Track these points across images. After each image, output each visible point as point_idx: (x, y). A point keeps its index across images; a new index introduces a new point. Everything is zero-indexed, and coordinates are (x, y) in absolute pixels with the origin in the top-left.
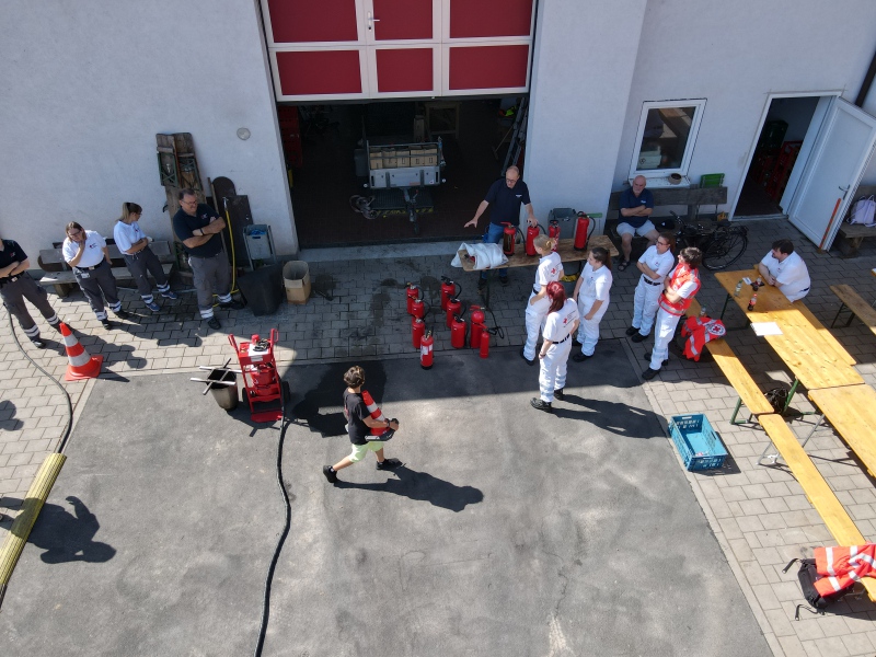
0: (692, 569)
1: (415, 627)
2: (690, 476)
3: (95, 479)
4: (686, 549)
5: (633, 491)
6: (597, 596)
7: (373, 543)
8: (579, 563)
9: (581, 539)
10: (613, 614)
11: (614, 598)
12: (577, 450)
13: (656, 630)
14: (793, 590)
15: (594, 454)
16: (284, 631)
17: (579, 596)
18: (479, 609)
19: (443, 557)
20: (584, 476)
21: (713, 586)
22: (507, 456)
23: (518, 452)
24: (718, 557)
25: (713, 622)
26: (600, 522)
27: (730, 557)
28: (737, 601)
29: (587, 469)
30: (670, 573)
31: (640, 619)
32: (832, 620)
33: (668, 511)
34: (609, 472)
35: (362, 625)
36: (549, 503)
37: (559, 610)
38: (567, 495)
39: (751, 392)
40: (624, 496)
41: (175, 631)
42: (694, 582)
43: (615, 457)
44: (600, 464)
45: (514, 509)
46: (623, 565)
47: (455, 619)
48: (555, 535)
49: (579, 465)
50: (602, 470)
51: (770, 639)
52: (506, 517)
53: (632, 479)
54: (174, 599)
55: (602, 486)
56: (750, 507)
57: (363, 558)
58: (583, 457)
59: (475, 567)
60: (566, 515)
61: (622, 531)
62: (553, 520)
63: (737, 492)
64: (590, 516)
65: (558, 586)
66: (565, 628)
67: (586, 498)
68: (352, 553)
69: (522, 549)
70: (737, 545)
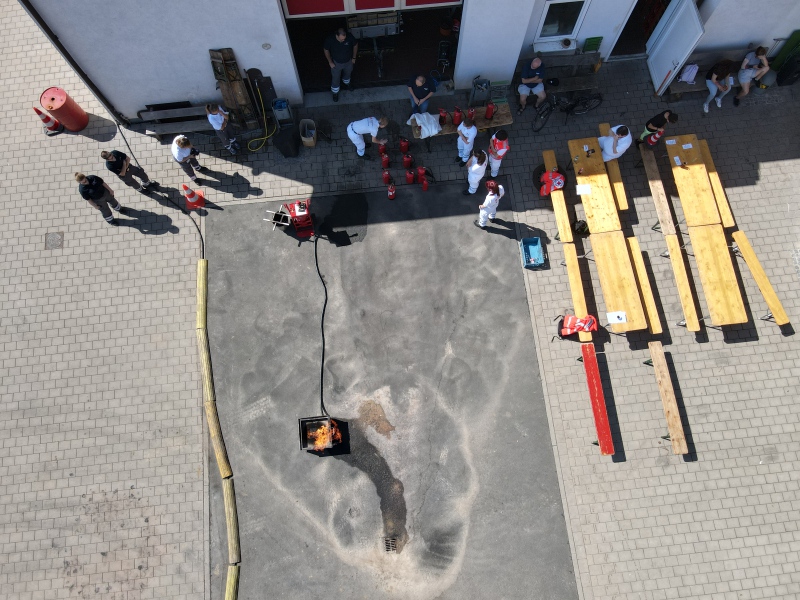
0: (513, 319)
1: (389, 345)
2: (525, 271)
3: (226, 273)
4: (513, 310)
5: (494, 279)
6: (468, 331)
7: (368, 306)
8: (463, 316)
9: (465, 305)
10: (474, 339)
11: (476, 333)
12: (471, 255)
13: (491, 347)
14: (555, 329)
15: (479, 257)
16: (332, 347)
17: (461, 332)
18: (416, 338)
19: (401, 314)
20: (472, 271)
21: (521, 327)
22: (434, 258)
23: (440, 256)
24: (526, 314)
25: (516, 344)
26: (476, 296)
27: (532, 313)
28: (529, 334)
29: (474, 267)
30: (504, 322)
31: (485, 341)
32: (567, 342)
33: (509, 290)
34: (485, 269)
35: (365, 345)
36: (452, 286)
37: (451, 338)
38: (462, 282)
39: (564, 226)
40: (490, 282)
41: (286, 347)
42: (513, 326)
43: (489, 260)
44: (481, 263)
45: (435, 289)
46: (483, 318)
47: (406, 342)
48: (453, 303)
49: (470, 264)
50: (482, 267)
51: (538, 350)
52: (430, 293)
53: (495, 272)
54: (282, 333)
55: (480, 276)
56: (549, 289)
57: (364, 314)
58: (473, 259)
59: (415, 319)
60: (460, 293)
61: (485, 301)
62: (453, 295)
63: (545, 280)
64: (471, 293)
65: (452, 327)
66: (453, 346)
67: (471, 283)
68: (358, 312)
69: (437, 310)
70: (537, 309)
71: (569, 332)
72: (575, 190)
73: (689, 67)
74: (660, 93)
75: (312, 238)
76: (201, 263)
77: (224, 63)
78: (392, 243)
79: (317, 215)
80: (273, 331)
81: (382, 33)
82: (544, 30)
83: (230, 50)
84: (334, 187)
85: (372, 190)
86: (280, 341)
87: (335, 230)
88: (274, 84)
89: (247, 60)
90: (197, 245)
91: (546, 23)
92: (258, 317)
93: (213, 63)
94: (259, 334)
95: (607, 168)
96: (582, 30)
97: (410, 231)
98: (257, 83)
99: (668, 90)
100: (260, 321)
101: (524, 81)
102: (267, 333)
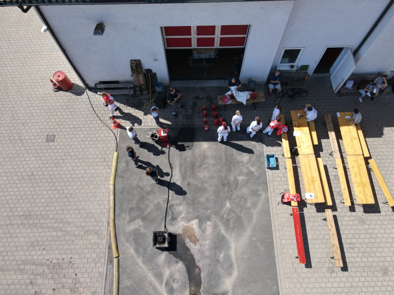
0: (260, 192)
1: (199, 200)
2: (267, 170)
3: (127, 159)
4: (260, 188)
5: (252, 172)
6: (238, 196)
7: (191, 181)
8: (236, 189)
9: (237, 183)
10: (240, 201)
11: (242, 197)
12: (241, 160)
13: (248, 205)
14: (279, 199)
15: (245, 162)
16: (172, 198)
17: (234, 196)
18: (212, 197)
19: (206, 185)
20: (242, 168)
21: (263, 196)
22: (224, 160)
23: (227, 159)
24: (266, 190)
25: (260, 204)
26: (242, 180)
27: (269, 190)
28: (267, 200)
29: (243, 166)
30: (255, 193)
31: (246, 202)
32: (285, 206)
33: (259, 178)
34: (248, 167)
35: (188, 199)
36: (232, 174)
37: (229, 199)
38: (236, 172)
39: (287, 150)
40: (250, 173)
41: (151, 196)
42: (259, 196)
43: (250, 163)
44: (246, 165)
45: (223, 175)
46: (245, 190)
47: (207, 199)
48: (232, 182)
49: (241, 164)
50: (246, 166)
51: (271, 208)
52: (221, 177)
53: (253, 169)
54: (149, 190)
55: (245, 171)
56: (278, 179)
57: (189, 184)
58: (243, 162)
59: (213, 188)
60: (235, 178)
61: (247, 182)
62: (232, 178)
63: (276, 175)
64: (241, 178)
65: (230, 194)
66: (230, 203)
67: (241, 173)
68: (186, 183)
69: (224, 185)
70: (272, 188)
71: (286, 201)
72: (293, 133)
73: (349, 81)
74: (336, 92)
75: (168, 146)
76: (116, 154)
77: (136, 66)
78: (205, 152)
79: (171, 136)
80: (145, 189)
81: (208, 57)
82: (282, 60)
83: (139, 61)
84: (180, 123)
85: (197, 127)
86: (148, 193)
87: (179, 143)
88: (157, 76)
89: (146, 65)
90: (115, 145)
91: (283, 57)
92: (139, 181)
93: (131, 66)
94: (139, 189)
95: (308, 125)
96: (300, 61)
97: (214, 147)
98: (150, 75)
99: (339, 91)
100: (139, 183)
101: (272, 82)
102: (142, 189)
